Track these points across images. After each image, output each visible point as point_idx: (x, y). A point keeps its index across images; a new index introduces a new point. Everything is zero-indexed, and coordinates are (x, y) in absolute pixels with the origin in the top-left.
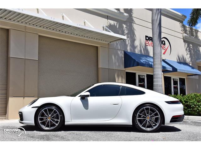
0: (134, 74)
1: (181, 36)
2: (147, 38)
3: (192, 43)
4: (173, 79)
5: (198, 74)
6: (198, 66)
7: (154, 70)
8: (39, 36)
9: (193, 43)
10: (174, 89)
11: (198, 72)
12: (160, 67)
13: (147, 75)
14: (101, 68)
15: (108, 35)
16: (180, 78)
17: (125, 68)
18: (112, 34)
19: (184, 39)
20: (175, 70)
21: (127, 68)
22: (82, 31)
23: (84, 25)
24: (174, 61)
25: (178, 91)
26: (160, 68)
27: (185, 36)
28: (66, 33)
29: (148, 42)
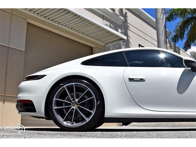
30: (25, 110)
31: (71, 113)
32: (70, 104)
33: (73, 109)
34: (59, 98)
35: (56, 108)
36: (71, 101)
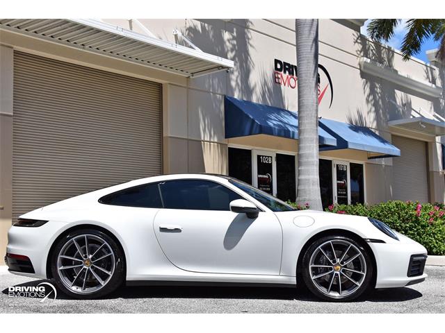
0: (249, 153)
1: (355, 61)
2: (279, 66)
3: (380, 80)
4: (337, 165)
5: (394, 154)
6: (393, 135)
7: (299, 144)
8: (16, 53)
9: (381, 78)
10: (338, 191)
11: (393, 150)
12: (315, 137)
13: (278, 155)
14: (171, 137)
15: (190, 57)
16: (351, 164)
17: (226, 138)
18: (197, 53)
19: (362, 69)
20: (342, 144)
21: (230, 139)
22: (126, 45)
23: (128, 28)
24: (341, 124)
25: (346, 195)
26: (315, 141)
27: (365, 62)
28: (83, 48)
29: (282, 76)
30: (19, 269)
31: (83, 273)
32: (81, 263)
33: (85, 269)
34: (66, 255)
35: (62, 268)
36: (82, 259)
